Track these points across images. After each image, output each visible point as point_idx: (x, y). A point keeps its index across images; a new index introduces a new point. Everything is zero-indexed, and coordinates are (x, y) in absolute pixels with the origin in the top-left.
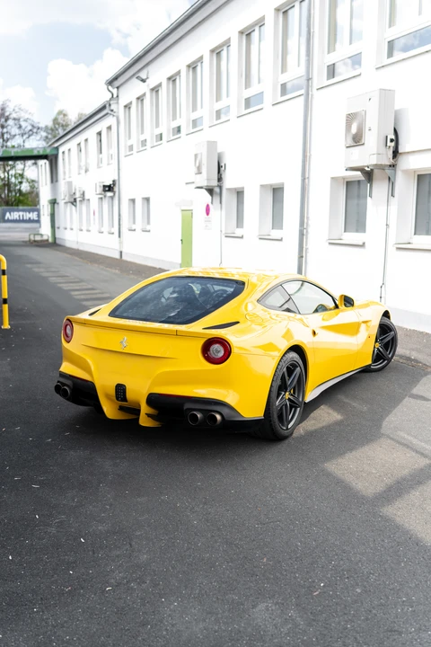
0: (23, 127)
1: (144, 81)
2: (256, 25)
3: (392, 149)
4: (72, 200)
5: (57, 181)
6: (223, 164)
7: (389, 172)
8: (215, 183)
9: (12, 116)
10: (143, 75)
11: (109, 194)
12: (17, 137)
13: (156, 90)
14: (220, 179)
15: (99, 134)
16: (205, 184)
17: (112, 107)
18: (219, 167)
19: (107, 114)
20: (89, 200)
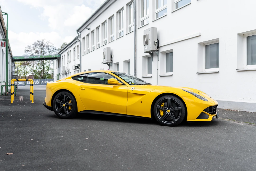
0: (50, 49)
1: (89, 29)
2: (121, 10)
3: (157, 45)
4: (65, 73)
5: (60, 67)
6: (112, 55)
7: (157, 52)
8: (110, 61)
9: (46, 45)
10: (88, 27)
11: (77, 69)
12: (48, 52)
13: (93, 32)
14: (111, 60)
15: (75, 48)
16: (106, 62)
17: (79, 39)
18: (111, 56)
19: (77, 41)
20: (71, 72)
